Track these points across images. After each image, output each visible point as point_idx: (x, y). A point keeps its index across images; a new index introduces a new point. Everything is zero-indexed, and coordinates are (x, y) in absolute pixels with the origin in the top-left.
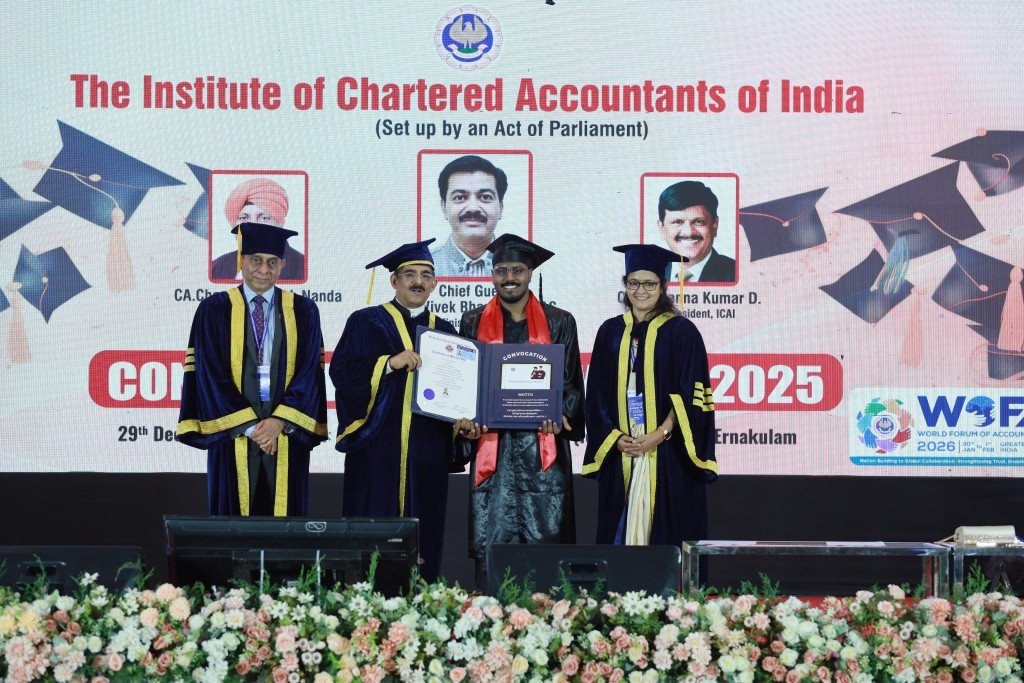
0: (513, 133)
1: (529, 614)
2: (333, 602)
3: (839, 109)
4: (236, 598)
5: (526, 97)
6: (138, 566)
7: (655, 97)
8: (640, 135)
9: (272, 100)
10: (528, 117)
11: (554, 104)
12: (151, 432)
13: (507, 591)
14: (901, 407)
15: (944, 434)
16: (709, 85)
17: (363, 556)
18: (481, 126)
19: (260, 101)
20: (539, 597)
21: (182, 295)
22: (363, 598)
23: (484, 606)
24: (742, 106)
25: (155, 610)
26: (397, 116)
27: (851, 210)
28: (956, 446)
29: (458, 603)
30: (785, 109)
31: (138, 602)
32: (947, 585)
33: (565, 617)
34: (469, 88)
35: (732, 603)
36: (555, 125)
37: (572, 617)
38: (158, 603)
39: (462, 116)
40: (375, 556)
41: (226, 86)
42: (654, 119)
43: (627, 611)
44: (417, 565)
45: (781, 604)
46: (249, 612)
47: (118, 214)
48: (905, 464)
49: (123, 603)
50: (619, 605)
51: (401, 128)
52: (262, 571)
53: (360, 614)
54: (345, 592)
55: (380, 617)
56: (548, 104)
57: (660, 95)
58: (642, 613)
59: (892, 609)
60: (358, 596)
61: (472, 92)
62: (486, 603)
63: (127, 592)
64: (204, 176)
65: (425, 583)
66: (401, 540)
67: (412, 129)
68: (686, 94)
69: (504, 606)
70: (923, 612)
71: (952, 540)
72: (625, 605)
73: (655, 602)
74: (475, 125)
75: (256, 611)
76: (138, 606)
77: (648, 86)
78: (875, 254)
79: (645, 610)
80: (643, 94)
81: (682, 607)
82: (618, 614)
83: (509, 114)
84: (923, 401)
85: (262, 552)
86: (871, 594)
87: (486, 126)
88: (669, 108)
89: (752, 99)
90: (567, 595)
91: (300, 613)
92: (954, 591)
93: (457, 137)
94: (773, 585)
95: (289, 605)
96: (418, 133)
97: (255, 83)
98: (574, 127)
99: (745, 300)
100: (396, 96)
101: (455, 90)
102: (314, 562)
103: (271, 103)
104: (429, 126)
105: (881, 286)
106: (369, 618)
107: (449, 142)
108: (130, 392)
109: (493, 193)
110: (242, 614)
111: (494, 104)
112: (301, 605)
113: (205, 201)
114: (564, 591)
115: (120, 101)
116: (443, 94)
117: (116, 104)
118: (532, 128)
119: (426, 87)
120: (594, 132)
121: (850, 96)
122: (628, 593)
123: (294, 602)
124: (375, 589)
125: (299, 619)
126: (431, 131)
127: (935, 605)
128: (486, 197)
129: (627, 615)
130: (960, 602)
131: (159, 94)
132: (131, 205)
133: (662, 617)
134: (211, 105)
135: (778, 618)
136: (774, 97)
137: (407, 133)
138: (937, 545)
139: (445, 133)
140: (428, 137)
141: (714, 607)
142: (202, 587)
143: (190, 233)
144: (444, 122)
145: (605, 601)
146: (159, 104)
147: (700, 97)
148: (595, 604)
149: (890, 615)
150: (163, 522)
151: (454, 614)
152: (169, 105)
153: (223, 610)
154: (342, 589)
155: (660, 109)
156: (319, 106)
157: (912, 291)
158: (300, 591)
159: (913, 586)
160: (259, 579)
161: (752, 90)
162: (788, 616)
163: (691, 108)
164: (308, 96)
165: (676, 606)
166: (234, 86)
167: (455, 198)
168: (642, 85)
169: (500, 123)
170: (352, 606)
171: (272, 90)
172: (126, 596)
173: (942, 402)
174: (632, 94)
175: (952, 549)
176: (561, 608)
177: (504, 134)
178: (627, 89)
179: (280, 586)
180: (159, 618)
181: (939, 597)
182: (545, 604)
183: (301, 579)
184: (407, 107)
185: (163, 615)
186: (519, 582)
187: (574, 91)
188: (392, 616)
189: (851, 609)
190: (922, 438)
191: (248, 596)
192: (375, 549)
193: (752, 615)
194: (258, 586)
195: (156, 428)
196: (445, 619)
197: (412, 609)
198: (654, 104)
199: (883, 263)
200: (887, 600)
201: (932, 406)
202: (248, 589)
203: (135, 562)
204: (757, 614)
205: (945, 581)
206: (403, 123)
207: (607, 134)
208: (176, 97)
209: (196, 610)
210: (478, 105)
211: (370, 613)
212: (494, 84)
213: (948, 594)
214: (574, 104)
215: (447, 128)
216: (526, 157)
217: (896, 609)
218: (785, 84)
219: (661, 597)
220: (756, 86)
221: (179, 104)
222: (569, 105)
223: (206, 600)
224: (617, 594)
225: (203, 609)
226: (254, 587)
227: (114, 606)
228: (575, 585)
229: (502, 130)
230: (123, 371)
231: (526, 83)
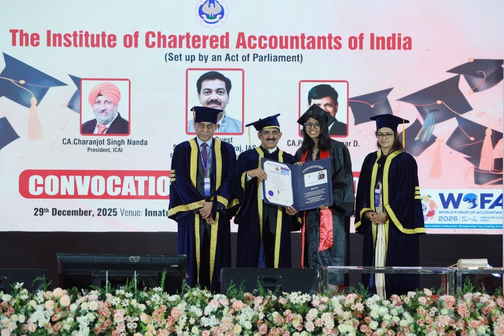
0: (235, 60)
1: (242, 303)
2: (143, 297)
3: (399, 48)
4: (94, 295)
5: (241, 42)
6: (44, 279)
7: (306, 41)
8: (298, 61)
9: (112, 43)
10: (242, 52)
11: (255, 45)
12: (51, 211)
13: (231, 292)
14: (430, 198)
15: (452, 212)
16: (334, 36)
17: (158, 274)
18: (218, 56)
19: (106, 43)
20: (247, 294)
21: (67, 141)
22: (158, 295)
23: (220, 299)
24: (350, 47)
25: (52, 301)
26: (176, 51)
27: (405, 99)
28: (458, 218)
29: (206, 297)
30: (372, 48)
31: (44, 297)
32: (453, 289)
33: (260, 305)
34: (212, 37)
35: (345, 297)
36: (256, 56)
37: (264, 305)
38: (54, 297)
39: (208, 51)
40: (164, 274)
41: (89, 35)
42: (306, 53)
43: (292, 301)
44: (186, 278)
45: (369, 298)
46: (100, 302)
47: (34, 100)
48: (432, 227)
49: (36, 298)
50: (287, 299)
51: (178, 57)
52: (107, 282)
53: (157, 303)
54: (149, 292)
55: (167, 305)
56: (252, 45)
57: (309, 41)
58: (299, 303)
59: (425, 301)
60: (156, 294)
61: (214, 39)
62: (221, 298)
63: (38, 292)
64: (77, 81)
65: (190, 288)
66: (177, 266)
67: (183, 58)
68: (322, 40)
69: (230, 299)
70: (441, 302)
71: (456, 266)
72: (291, 299)
73: (306, 297)
74: (215, 56)
75: (104, 302)
76: (44, 299)
77: (303, 36)
78: (417, 121)
79: (301, 301)
80: (300, 40)
81: (320, 300)
82: (287, 303)
83: (232, 50)
84: (441, 196)
85: (107, 272)
86: (415, 293)
87: (220, 56)
88: (314, 47)
89: (355, 43)
90: (261, 294)
91: (126, 303)
92: (457, 292)
93: (205, 62)
94: (366, 289)
95: (121, 298)
96: (186, 60)
97: (104, 34)
98: (265, 57)
99: (352, 144)
100: (175, 41)
101: (205, 38)
102: (133, 277)
103: (112, 44)
104: (192, 56)
105: (420, 138)
106: (161, 305)
107: (202, 65)
108: (40, 191)
109: (224, 90)
110: (97, 303)
111: (225, 45)
112: (127, 299)
113: (78, 94)
114: (260, 291)
115: (35, 43)
116: (199, 40)
117: (33, 44)
118: (244, 57)
119: (190, 37)
120: (275, 60)
121: (405, 42)
122: (292, 293)
123: (123, 297)
124: (164, 291)
125: (125, 306)
126: (193, 59)
127: (447, 298)
128: (221, 92)
129: (292, 304)
130: (460, 297)
131: (54, 39)
132: (40, 96)
133: (309, 305)
134: (81, 45)
135: (368, 305)
136: (367, 42)
137: (181, 60)
138: (448, 269)
139: (200, 60)
140: (191, 62)
141: (336, 300)
142: (77, 290)
143: (70, 110)
144: (200, 54)
145: (281, 297)
146: (55, 45)
147: (329, 42)
148: (276, 298)
149: (425, 304)
150: (57, 257)
151: (204, 303)
152: (60, 45)
153: (87, 301)
154: (147, 291)
155: (309, 48)
156: (136, 46)
157: (436, 140)
158: (126, 291)
159: (436, 289)
160: (106, 285)
161: (355, 38)
162: (373, 304)
163: (324, 47)
164: (131, 41)
165: (316, 299)
166: (92, 36)
167: (205, 93)
168: (299, 36)
169: (228, 55)
170: (153, 299)
171: (112, 38)
172: (38, 294)
173: (451, 196)
174: (295, 40)
175: (456, 270)
176: (258, 300)
177: (230, 60)
178: (292, 38)
179: (116, 289)
180: (55, 305)
181: (449, 294)
182: (250, 298)
183: (127, 286)
184: (181, 46)
185: (57, 304)
186: (237, 287)
187: (265, 39)
188: (173, 304)
189: (405, 301)
190: (441, 215)
191: (100, 294)
192: (164, 270)
193: (355, 304)
194: (105, 289)
195: (53, 209)
196: (200, 306)
197: (183, 301)
198: (305, 45)
199: (421, 126)
200: (423, 296)
201: (446, 198)
202: (100, 291)
203: (42, 277)
204: (357, 303)
205: (452, 287)
206: (179, 55)
207: (282, 61)
208: (63, 41)
209: (73, 301)
210: (217, 46)
211: (161, 302)
212: (225, 35)
213: (454, 293)
214: (265, 45)
215: (201, 57)
216: (241, 72)
217: (428, 301)
218: (372, 35)
219: (309, 295)
220: (357, 36)
221: (65, 44)
222: (263, 45)
223: (78, 296)
224: (287, 293)
225: (77, 301)
226: (103, 289)
227: (32, 299)
228: (266, 288)
229: (229, 58)
230: (36, 180)
231: (241, 35)
